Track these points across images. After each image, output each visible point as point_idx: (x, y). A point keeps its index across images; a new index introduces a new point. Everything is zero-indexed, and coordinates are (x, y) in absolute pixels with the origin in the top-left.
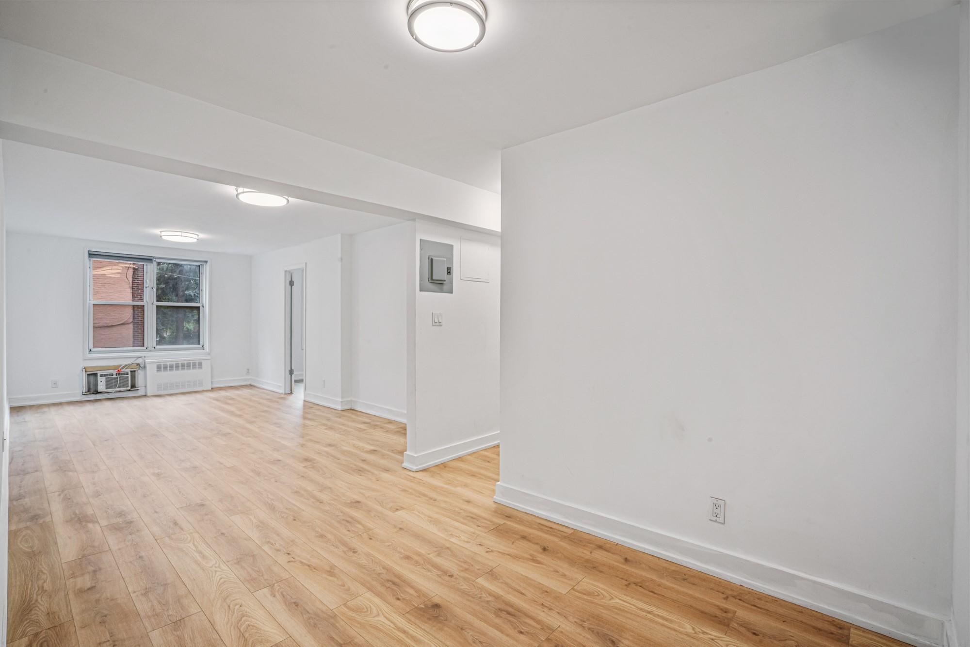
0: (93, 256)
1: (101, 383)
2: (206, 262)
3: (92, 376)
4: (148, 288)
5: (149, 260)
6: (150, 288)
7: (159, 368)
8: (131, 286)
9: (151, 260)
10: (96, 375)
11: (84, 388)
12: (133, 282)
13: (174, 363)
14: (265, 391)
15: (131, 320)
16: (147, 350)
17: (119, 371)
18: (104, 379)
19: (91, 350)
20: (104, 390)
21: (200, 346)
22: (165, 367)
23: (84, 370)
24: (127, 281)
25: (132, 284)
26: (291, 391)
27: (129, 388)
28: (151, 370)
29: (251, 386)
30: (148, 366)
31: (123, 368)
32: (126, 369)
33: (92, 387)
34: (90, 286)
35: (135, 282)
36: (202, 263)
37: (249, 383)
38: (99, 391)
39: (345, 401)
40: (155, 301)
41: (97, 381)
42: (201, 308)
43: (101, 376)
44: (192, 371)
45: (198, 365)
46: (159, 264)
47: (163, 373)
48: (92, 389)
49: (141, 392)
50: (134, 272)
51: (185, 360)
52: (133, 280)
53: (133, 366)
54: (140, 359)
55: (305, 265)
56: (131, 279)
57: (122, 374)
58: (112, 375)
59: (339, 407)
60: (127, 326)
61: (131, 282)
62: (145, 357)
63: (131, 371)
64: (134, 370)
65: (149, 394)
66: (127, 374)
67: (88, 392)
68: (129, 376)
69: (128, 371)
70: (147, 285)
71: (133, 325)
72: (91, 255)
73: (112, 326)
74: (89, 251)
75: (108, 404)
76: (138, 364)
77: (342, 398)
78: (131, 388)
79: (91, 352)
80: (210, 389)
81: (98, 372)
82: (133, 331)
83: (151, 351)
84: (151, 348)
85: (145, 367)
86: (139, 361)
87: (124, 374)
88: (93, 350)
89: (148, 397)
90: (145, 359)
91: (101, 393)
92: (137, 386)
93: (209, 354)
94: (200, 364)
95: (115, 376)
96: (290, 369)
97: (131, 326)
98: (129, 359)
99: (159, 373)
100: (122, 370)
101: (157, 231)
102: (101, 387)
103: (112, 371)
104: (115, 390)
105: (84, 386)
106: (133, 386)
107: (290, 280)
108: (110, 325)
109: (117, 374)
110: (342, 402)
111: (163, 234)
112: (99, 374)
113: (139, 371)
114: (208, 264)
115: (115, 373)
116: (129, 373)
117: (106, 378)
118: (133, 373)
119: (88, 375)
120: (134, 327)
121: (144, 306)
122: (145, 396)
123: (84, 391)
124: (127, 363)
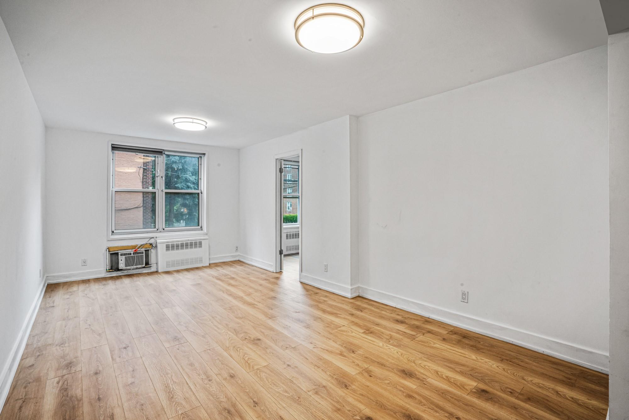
0: (116, 149)
1: (122, 262)
2: (204, 154)
3: (114, 255)
4: (158, 177)
5: (160, 152)
6: (160, 177)
7: (168, 247)
8: (142, 181)
9: (161, 152)
10: (117, 254)
11: (108, 266)
12: (143, 178)
13: (180, 243)
14: (255, 268)
15: (142, 205)
16: (157, 231)
17: (135, 250)
18: (124, 257)
19: (113, 232)
20: (124, 268)
21: (199, 227)
22: (173, 247)
23: (108, 250)
24: (139, 177)
25: (143, 180)
26: (281, 269)
27: (144, 265)
28: (161, 249)
29: (239, 262)
30: (159, 245)
31: (139, 248)
32: (141, 248)
33: (114, 264)
34: (112, 175)
35: (144, 178)
36: (201, 156)
37: (237, 259)
38: (119, 269)
39: (353, 288)
40: (164, 188)
41: (118, 259)
42: (200, 194)
43: (122, 255)
44: (194, 250)
45: (197, 244)
46: (168, 156)
47: (171, 252)
48: (114, 267)
49: (153, 269)
50: (143, 171)
51: (188, 240)
52: (143, 177)
53: (147, 246)
54: (152, 239)
55: (301, 151)
56: (141, 176)
57: (138, 253)
58: (131, 254)
59: (349, 295)
60: (139, 209)
61: (142, 178)
62: (156, 237)
63: (145, 251)
64: (148, 249)
65: (160, 271)
66: (142, 253)
67: (111, 269)
68: (144, 254)
69: (143, 250)
70: (158, 175)
71: (143, 208)
72: (115, 148)
73: (129, 209)
74: (112, 144)
75: (127, 281)
76: (151, 244)
77: (351, 285)
78: (146, 265)
79: (113, 234)
80: (208, 265)
81: (119, 251)
82: (143, 213)
83: (160, 232)
84: (161, 229)
85: (156, 246)
86: (152, 241)
87: (140, 253)
88: (115, 232)
89: (159, 273)
90: (157, 239)
91: (121, 270)
92: (150, 264)
93: (207, 234)
94: (200, 243)
95: (132, 255)
96: (280, 250)
97: (142, 209)
98: (144, 240)
99: (168, 252)
100: (138, 250)
101: (169, 119)
102: (122, 265)
103: (131, 250)
104: (132, 267)
105: (108, 264)
106: (147, 263)
107: (280, 167)
108: (128, 208)
109: (134, 253)
110: (351, 289)
111: (176, 121)
112: (119, 254)
113: (152, 250)
114: (206, 156)
115: (132, 252)
116: (144, 251)
117: (125, 257)
118: (147, 252)
119: (111, 254)
120: (143, 210)
121: (155, 192)
122: (157, 272)
123: (108, 269)
124: (142, 243)
